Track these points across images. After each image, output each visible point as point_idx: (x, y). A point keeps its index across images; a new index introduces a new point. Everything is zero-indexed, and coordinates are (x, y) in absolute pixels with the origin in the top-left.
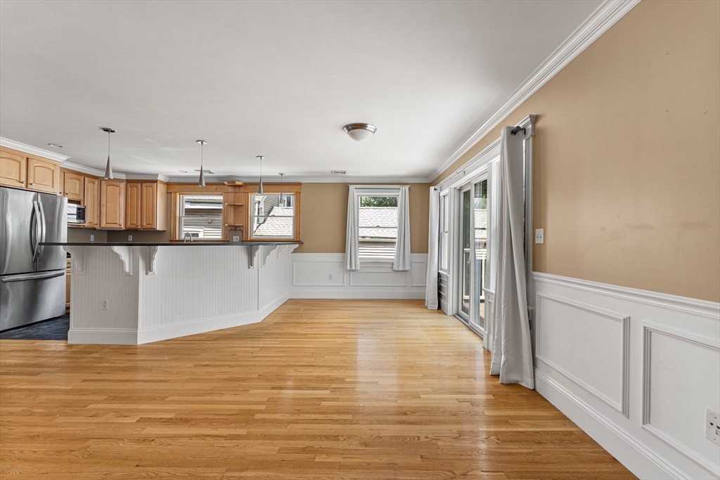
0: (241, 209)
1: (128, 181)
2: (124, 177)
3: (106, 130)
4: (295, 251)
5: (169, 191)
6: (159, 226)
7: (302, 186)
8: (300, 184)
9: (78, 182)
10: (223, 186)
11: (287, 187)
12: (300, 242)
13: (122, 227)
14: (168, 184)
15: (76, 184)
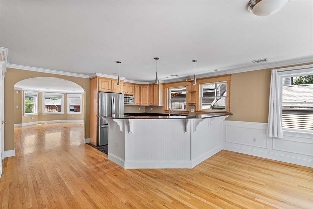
0: (195, 94)
1: (150, 85)
2: (148, 83)
3: (118, 62)
4: (226, 119)
5: (164, 87)
6: (160, 104)
7: (231, 76)
8: (230, 75)
9: (132, 87)
10: (186, 82)
11: (221, 78)
12: (230, 114)
13: (148, 104)
14: (164, 84)
15: (131, 88)
